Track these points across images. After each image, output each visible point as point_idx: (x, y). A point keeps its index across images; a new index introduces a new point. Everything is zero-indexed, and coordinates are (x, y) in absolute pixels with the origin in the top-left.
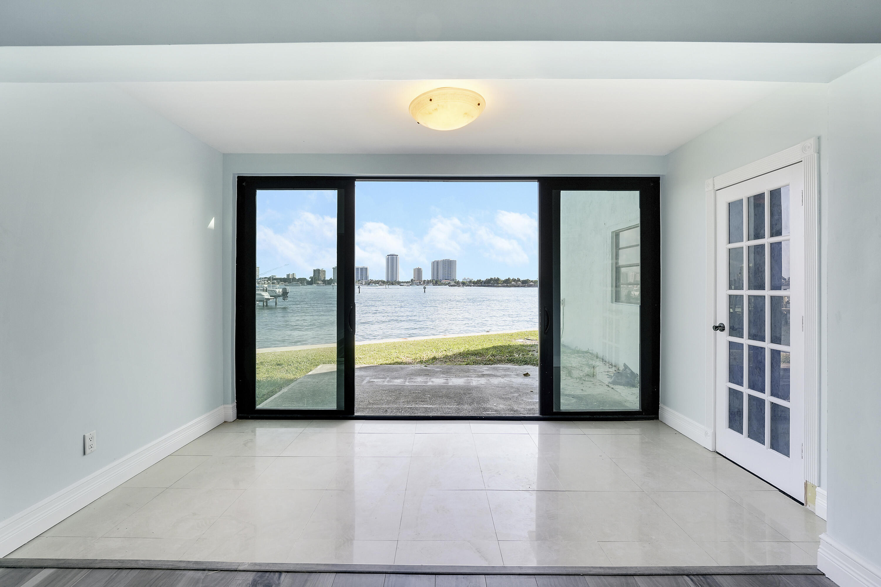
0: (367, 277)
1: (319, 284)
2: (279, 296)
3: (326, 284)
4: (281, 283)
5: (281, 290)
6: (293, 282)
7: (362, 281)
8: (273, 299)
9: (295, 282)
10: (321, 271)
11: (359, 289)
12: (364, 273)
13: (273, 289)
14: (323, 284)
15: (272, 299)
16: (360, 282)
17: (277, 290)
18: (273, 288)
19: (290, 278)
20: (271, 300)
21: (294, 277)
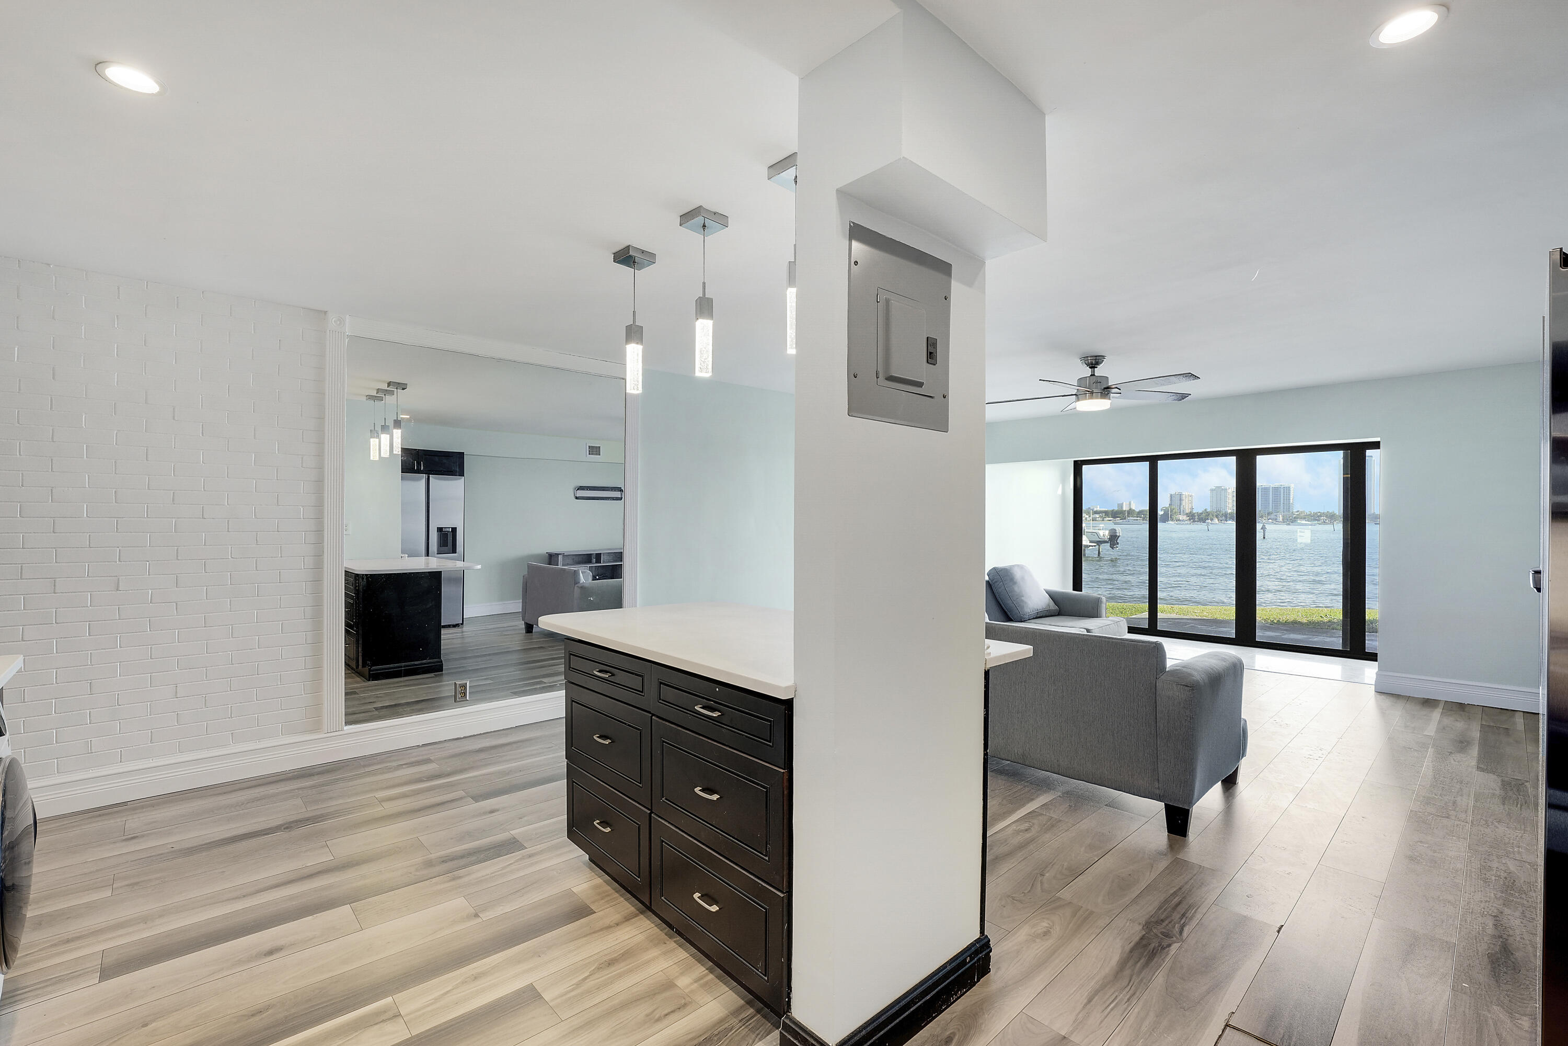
0: (1288, 506)
1: (1179, 520)
2: (1105, 542)
3: (1194, 521)
4: (1107, 519)
5: (1107, 533)
6: (1128, 516)
7: (1276, 514)
8: (1095, 546)
9: (1132, 518)
10: (1184, 496)
11: (1264, 531)
12: (1282, 497)
13: (1094, 531)
14: (1190, 519)
15: (1092, 546)
16: (1272, 516)
17: (1101, 533)
18: (1094, 529)
19: (1124, 509)
20: (1091, 548)
21: (1130, 509)
